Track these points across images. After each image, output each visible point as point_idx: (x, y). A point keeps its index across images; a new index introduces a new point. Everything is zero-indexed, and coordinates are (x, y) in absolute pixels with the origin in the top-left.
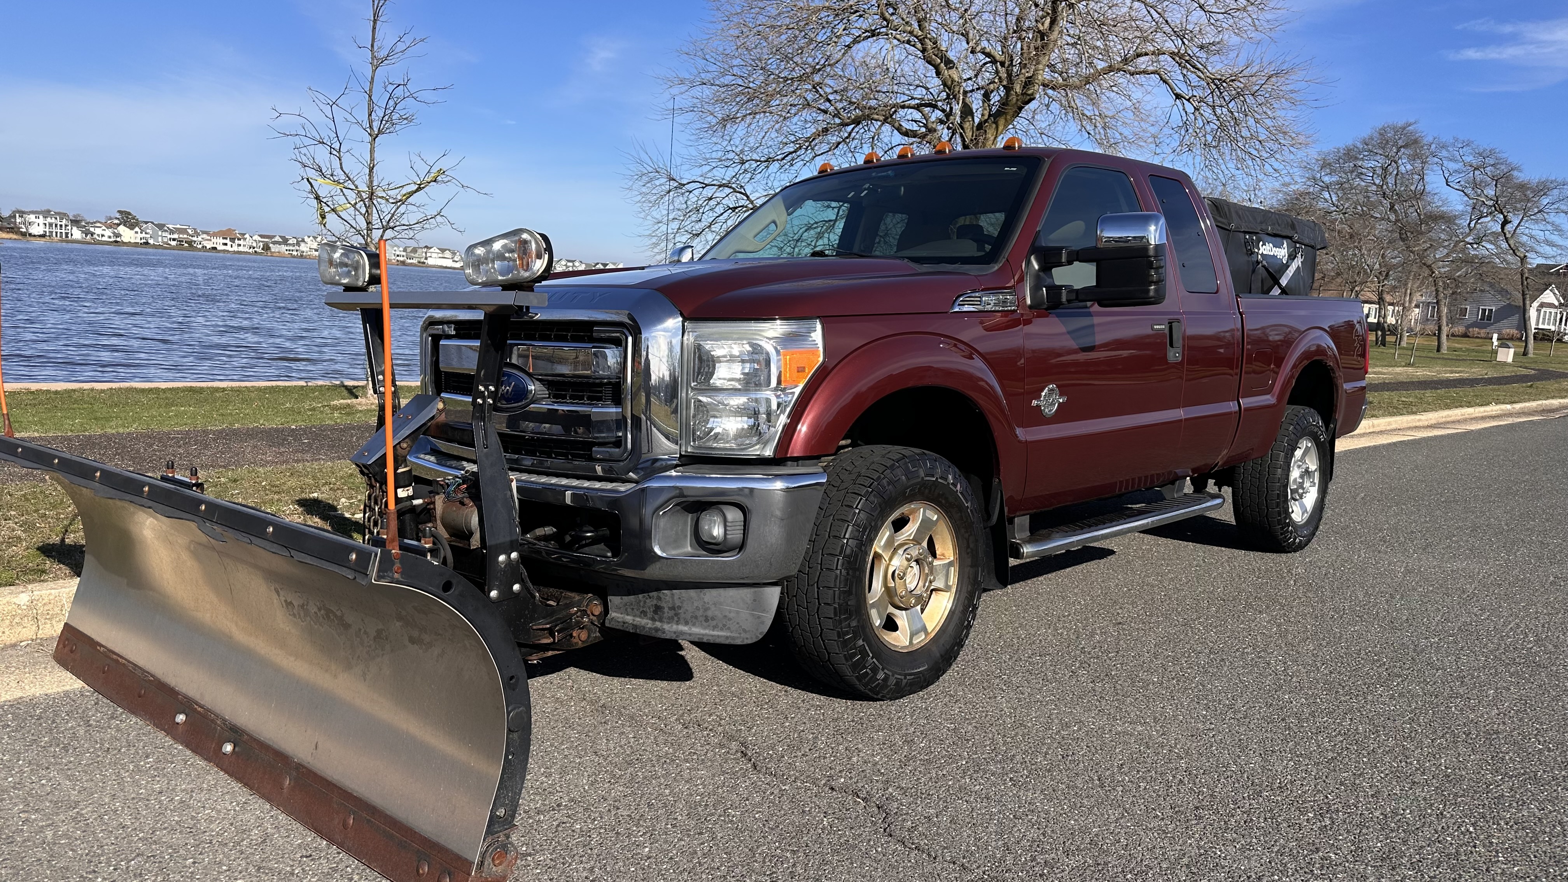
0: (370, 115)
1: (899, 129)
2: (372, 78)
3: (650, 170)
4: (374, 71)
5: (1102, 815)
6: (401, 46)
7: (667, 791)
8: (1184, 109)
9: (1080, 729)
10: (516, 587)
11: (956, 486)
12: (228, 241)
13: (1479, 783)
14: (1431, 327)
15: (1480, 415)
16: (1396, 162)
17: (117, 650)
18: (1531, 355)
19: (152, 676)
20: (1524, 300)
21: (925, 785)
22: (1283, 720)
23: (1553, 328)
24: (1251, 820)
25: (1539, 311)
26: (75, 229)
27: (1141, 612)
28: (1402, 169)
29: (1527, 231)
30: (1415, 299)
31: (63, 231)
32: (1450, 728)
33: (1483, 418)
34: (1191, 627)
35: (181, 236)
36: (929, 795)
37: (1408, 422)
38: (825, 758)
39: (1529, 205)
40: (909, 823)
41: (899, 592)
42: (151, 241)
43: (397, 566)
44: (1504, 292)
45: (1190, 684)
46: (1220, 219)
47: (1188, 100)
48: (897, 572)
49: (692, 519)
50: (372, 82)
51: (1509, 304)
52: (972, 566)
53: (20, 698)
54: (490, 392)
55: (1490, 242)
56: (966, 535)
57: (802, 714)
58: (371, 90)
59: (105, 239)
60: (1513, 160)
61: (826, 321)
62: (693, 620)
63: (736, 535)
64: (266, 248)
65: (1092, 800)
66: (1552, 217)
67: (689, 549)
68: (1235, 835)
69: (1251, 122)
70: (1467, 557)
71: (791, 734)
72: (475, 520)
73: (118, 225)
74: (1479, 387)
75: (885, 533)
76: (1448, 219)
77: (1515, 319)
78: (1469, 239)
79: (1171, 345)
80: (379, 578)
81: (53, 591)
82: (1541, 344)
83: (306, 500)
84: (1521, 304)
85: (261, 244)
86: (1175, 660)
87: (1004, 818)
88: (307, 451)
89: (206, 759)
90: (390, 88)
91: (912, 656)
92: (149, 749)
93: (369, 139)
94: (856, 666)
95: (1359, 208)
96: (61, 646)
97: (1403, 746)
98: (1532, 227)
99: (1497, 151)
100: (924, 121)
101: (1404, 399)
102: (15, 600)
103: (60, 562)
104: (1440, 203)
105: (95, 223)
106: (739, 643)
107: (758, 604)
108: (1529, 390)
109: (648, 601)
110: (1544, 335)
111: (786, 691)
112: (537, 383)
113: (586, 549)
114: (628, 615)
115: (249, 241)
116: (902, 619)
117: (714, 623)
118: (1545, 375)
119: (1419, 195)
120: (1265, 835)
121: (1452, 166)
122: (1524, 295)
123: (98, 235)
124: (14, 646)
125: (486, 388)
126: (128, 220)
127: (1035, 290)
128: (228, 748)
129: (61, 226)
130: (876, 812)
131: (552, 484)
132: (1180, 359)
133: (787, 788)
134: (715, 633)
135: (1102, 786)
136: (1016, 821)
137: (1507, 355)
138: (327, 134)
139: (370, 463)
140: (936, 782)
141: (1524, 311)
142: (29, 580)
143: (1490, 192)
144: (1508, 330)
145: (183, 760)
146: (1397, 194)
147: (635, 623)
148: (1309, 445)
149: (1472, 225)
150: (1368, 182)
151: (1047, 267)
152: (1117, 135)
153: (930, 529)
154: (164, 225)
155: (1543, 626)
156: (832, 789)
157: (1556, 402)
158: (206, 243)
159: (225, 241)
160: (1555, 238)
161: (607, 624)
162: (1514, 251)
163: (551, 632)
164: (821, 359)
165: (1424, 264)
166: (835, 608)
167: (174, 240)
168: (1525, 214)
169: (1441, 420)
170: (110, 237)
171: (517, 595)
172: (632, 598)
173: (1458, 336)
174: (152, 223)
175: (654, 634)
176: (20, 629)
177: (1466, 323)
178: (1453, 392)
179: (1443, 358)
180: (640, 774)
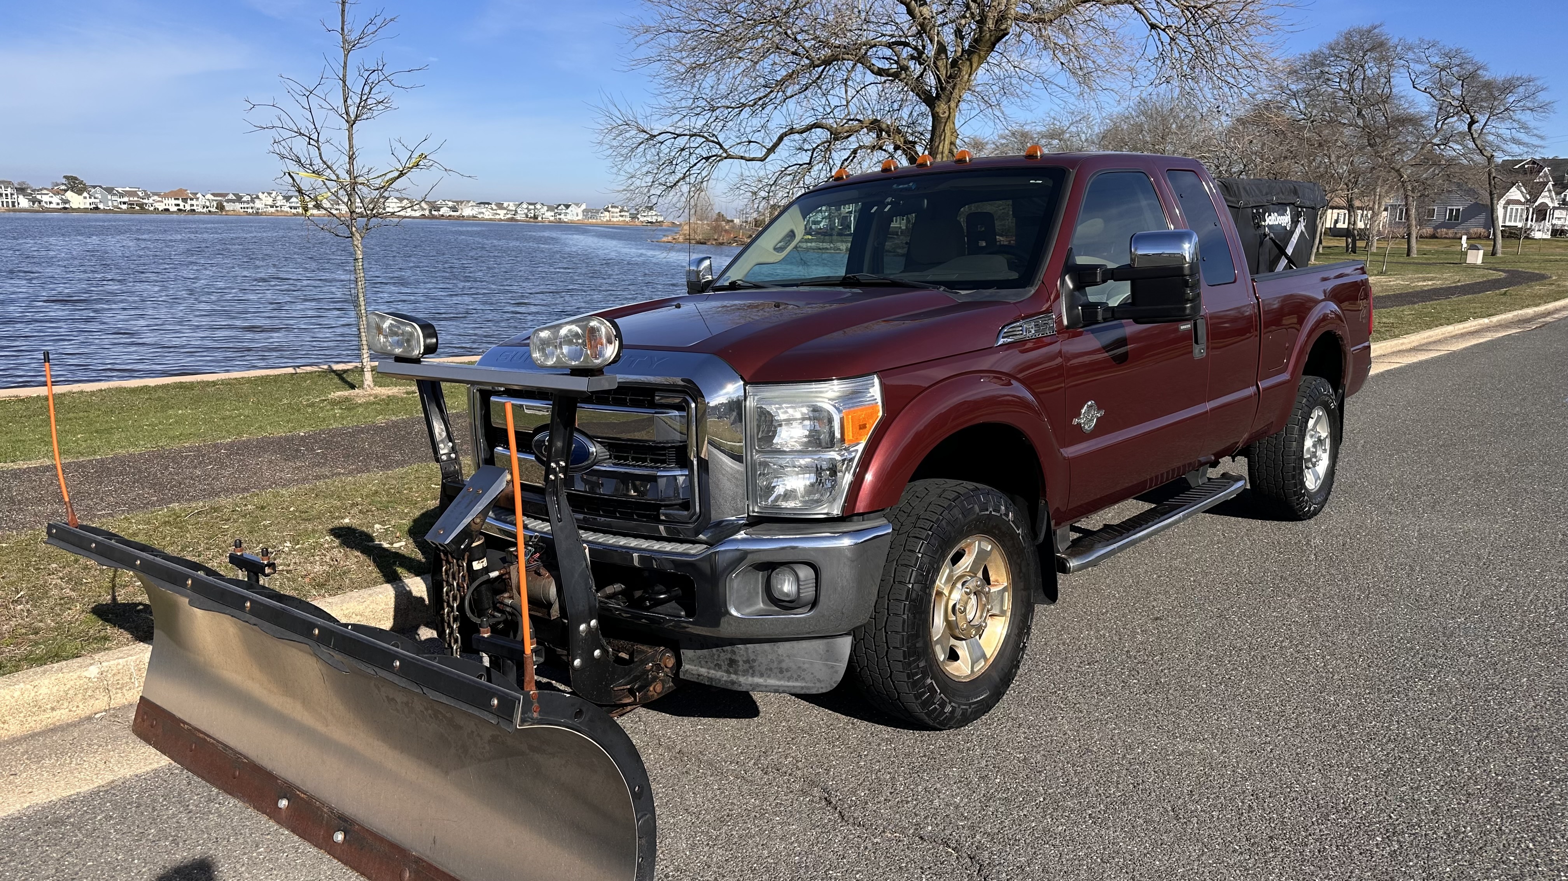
0: (345, 101)
1: (871, 68)
2: (345, 63)
3: (620, 122)
4: (346, 56)
5: (1184, 852)
6: (372, 28)
7: (766, 852)
8: (1159, 39)
9: (1144, 751)
10: (597, 653)
11: (1007, 516)
12: (180, 202)
13: (1529, 790)
14: (1402, 231)
15: (1460, 332)
16: (1362, 67)
17: (202, 728)
18: (1499, 255)
19: (245, 758)
20: (1492, 199)
21: (1010, 829)
22: (1334, 727)
23: (1520, 225)
24: (1324, 848)
25: (1505, 208)
26: (21, 197)
27: (1175, 603)
28: (1369, 73)
29: (1493, 130)
30: (1383, 203)
31: (10, 200)
32: (1492, 726)
33: (1463, 335)
34: (1227, 619)
35: (131, 199)
36: (1016, 840)
37: (1392, 347)
38: (907, 802)
39: (1496, 103)
40: (1004, 874)
41: (960, 625)
42: (101, 206)
43: (536, 705)
44: (1471, 192)
45: (1238, 689)
46: (1229, 198)
47: (1164, 30)
48: (958, 606)
49: (762, 577)
50: (345, 67)
51: (1476, 203)
52: (1024, 589)
53: (113, 782)
54: (561, 468)
55: (1456, 142)
56: (1019, 561)
57: (875, 750)
58: (344, 76)
59: (54, 206)
60: (1479, 59)
61: (883, 375)
62: (768, 672)
63: (808, 593)
64: (220, 207)
65: (1172, 834)
66: (1518, 115)
67: (762, 605)
68: (1312, 868)
69: (1227, 49)
70: (1476, 516)
71: (869, 775)
72: (553, 590)
73: (66, 191)
74: (1454, 298)
75: (945, 572)
76: (1414, 121)
77: (1481, 218)
78: (1436, 141)
79: (1197, 342)
80: (523, 721)
81: (120, 661)
82: (1508, 242)
83: (340, 529)
84: (1489, 203)
85: (215, 203)
86: (1219, 660)
87: (1092, 863)
88: (324, 464)
89: (316, 846)
90: (366, 74)
91: (975, 684)
92: (256, 836)
93: (346, 126)
94: (925, 704)
95: (1327, 114)
96: (139, 720)
97: (1452, 751)
98: (1499, 126)
99: (1463, 50)
100: (896, 58)
101: (1384, 320)
102: (87, 674)
103: (121, 627)
104: (1406, 105)
105: (41, 190)
106: (815, 692)
107: (831, 655)
108: (1504, 299)
109: (722, 655)
110: (1511, 233)
111: (853, 724)
112: (598, 445)
113: (659, 608)
114: (702, 667)
115: (202, 201)
116: (962, 649)
117: (789, 674)
118: (1516, 278)
119: (1386, 99)
120: (1340, 866)
121: (1419, 68)
122: (1491, 194)
123: (46, 203)
124: (89, 719)
125: (557, 464)
126: (75, 185)
127: (1070, 308)
128: (339, 837)
129: (6, 195)
130: (970, 864)
131: (621, 547)
132: (1205, 354)
133: (879, 841)
134: (790, 684)
135: (1177, 818)
136: (1105, 865)
137: (1476, 257)
138: (305, 126)
139: (447, 542)
140: (1020, 825)
141: (1492, 210)
142: (94, 649)
143: (1457, 91)
144: (1475, 230)
145: (293, 847)
146: (1364, 99)
147: (710, 675)
148: (1321, 413)
149: (1439, 126)
150: (1335, 87)
151: (1080, 286)
152: (1091, 65)
153: (985, 560)
154: (113, 189)
155: (1561, 596)
156: (921, 838)
157: (1530, 311)
158: (157, 205)
159: (177, 202)
160: (1522, 136)
161: (681, 676)
162: (1481, 151)
163: (631, 692)
164: (880, 414)
165: (1393, 168)
166: (904, 651)
167: (124, 203)
168: (1491, 113)
169: (1423, 342)
170: (58, 204)
171: (598, 660)
172: (705, 651)
173: (1426, 237)
174: (100, 187)
175: (730, 687)
176: (92, 701)
177: (1434, 224)
178: (1430, 306)
179: (1414, 263)
180: (734, 833)
